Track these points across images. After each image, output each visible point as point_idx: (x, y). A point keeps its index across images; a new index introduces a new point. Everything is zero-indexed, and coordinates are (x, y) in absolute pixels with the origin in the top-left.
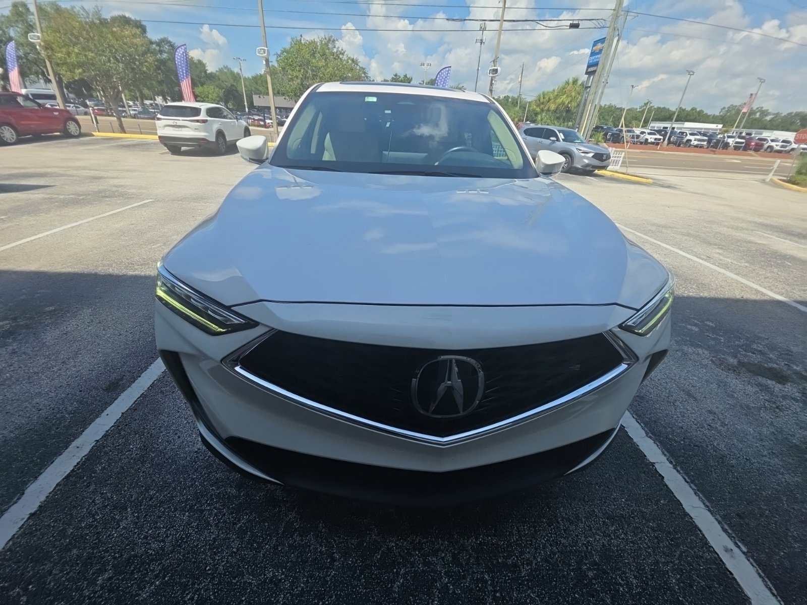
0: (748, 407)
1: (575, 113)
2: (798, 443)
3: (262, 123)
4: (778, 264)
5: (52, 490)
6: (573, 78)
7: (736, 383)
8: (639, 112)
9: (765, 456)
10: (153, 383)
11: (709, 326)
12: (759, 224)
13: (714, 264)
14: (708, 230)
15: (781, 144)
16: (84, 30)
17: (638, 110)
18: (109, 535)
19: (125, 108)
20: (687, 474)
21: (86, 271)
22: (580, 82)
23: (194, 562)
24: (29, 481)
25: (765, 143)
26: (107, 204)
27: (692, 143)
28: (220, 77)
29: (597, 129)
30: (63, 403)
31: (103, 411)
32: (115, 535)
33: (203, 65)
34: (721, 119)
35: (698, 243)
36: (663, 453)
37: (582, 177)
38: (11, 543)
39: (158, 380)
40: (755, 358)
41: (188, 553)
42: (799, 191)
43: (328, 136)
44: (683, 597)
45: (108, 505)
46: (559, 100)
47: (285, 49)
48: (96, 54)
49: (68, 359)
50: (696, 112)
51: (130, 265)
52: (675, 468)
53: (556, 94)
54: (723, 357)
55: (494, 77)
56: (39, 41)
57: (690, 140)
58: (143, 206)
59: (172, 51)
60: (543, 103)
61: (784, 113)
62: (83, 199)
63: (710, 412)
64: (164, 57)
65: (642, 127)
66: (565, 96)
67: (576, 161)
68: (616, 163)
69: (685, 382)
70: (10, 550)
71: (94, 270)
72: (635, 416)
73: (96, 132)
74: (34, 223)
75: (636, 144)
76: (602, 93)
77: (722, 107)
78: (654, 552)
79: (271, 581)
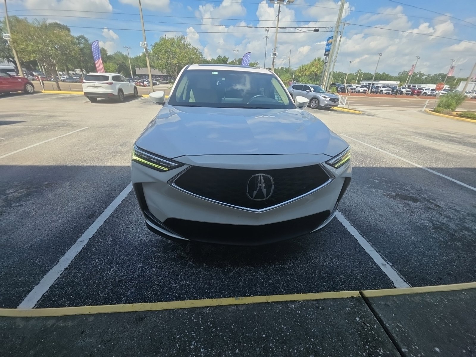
0: (398, 212)
1: (320, 76)
2: (419, 226)
3: (142, 84)
4: (422, 151)
5: (73, 258)
6: (318, 57)
7: (393, 203)
8: (355, 75)
9: (404, 231)
10: (111, 214)
11: (384, 180)
12: (415, 133)
13: (389, 152)
14: (388, 136)
15: (430, 91)
16: (37, 32)
17: (354, 74)
18: (107, 274)
19: (58, 76)
20: (368, 239)
21: (60, 165)
22: (322, 60)
23: (149, 281)
24: (60, 256)
25: (422, 91)
26: (62, 130)
27: (383, 92)
28: (115, 58)
29: (332, 85)
30: (67, 224)
31: (89, 227)
32: (110, 273)
33: (105, 51)
34: (399, 79)
35: (383, 143)
36: (358, 231)
37: (325, 111)
38: (57, 281)
39: (114, 212)
40: (404, 193)
41: (146, 278)
42: (439, 116)
43: (192, 91)
44: (363, 281)
45: (103, 263)
46: (311, 69)
47: (156, 43)
48: (44, 46)
49: (64, 205)
50: (385, 75)
51: (84, 161)
52: (363, 236)
53: (309, 66)
54: (389, 192)
55: (274, 58)
56: (9, 38)
57: (383, 90)
58: (83, 130)
59: (86, 43)
60: (302, 71)
61: (432, 75)
62: (46, 128)
63: (381, 215)
64: (81, 46)
65: (357, 83)
66: (314, 67)
67: (321, 102)
68: (343, 103)
69: (370, 203)
70: (57, 284)
71: (64, 164)
72: (346, 218)
73: (43, 90)
74: (22, 141)
75: (354, 93)
76: (334, 65)
77: (399, 72)
78: (352, 266)
79: (185, 285)
